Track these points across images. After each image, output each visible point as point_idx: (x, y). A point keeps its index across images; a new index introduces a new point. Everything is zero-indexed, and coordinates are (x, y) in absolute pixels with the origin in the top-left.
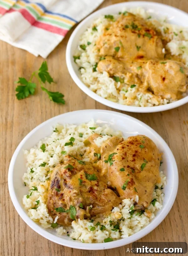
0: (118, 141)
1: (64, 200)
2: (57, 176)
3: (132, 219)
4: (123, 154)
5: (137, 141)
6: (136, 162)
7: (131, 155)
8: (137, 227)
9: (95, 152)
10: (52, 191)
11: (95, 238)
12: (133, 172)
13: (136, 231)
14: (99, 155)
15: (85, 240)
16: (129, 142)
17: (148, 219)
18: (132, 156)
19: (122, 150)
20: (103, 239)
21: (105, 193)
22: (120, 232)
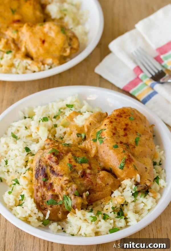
0: (102, 116)
1: (54, 191)
2: (40, 163)
3: (137, 202)
4: (113, 129)
5: (125, 113)
6: (128, 137)
7: (121, 129)
8: (143, 211)
9: (78, 133)
10: (38, 182)
11: (98, 230)
12: (127, 148)
13: (143, 215)
14: (83, 135)
15: (87, 233)
16: (116, 115)
17: (154, 199)
18: (123, 130)
19: (111, 125)
20: (108, 230)
21: (101, 175)
22: (126, 219)
